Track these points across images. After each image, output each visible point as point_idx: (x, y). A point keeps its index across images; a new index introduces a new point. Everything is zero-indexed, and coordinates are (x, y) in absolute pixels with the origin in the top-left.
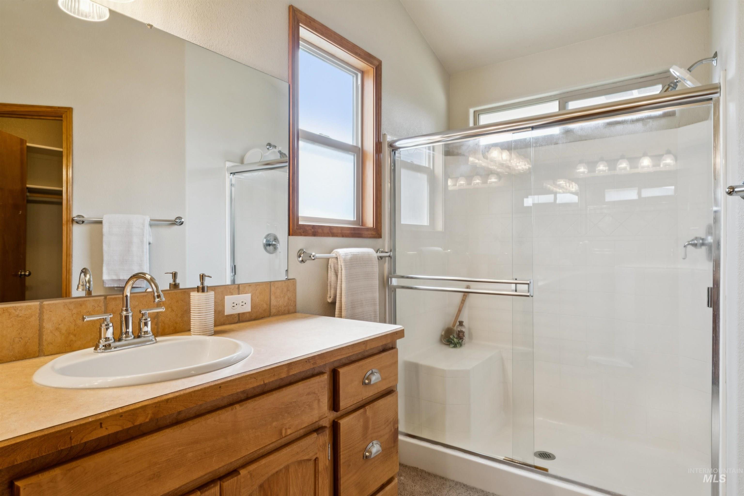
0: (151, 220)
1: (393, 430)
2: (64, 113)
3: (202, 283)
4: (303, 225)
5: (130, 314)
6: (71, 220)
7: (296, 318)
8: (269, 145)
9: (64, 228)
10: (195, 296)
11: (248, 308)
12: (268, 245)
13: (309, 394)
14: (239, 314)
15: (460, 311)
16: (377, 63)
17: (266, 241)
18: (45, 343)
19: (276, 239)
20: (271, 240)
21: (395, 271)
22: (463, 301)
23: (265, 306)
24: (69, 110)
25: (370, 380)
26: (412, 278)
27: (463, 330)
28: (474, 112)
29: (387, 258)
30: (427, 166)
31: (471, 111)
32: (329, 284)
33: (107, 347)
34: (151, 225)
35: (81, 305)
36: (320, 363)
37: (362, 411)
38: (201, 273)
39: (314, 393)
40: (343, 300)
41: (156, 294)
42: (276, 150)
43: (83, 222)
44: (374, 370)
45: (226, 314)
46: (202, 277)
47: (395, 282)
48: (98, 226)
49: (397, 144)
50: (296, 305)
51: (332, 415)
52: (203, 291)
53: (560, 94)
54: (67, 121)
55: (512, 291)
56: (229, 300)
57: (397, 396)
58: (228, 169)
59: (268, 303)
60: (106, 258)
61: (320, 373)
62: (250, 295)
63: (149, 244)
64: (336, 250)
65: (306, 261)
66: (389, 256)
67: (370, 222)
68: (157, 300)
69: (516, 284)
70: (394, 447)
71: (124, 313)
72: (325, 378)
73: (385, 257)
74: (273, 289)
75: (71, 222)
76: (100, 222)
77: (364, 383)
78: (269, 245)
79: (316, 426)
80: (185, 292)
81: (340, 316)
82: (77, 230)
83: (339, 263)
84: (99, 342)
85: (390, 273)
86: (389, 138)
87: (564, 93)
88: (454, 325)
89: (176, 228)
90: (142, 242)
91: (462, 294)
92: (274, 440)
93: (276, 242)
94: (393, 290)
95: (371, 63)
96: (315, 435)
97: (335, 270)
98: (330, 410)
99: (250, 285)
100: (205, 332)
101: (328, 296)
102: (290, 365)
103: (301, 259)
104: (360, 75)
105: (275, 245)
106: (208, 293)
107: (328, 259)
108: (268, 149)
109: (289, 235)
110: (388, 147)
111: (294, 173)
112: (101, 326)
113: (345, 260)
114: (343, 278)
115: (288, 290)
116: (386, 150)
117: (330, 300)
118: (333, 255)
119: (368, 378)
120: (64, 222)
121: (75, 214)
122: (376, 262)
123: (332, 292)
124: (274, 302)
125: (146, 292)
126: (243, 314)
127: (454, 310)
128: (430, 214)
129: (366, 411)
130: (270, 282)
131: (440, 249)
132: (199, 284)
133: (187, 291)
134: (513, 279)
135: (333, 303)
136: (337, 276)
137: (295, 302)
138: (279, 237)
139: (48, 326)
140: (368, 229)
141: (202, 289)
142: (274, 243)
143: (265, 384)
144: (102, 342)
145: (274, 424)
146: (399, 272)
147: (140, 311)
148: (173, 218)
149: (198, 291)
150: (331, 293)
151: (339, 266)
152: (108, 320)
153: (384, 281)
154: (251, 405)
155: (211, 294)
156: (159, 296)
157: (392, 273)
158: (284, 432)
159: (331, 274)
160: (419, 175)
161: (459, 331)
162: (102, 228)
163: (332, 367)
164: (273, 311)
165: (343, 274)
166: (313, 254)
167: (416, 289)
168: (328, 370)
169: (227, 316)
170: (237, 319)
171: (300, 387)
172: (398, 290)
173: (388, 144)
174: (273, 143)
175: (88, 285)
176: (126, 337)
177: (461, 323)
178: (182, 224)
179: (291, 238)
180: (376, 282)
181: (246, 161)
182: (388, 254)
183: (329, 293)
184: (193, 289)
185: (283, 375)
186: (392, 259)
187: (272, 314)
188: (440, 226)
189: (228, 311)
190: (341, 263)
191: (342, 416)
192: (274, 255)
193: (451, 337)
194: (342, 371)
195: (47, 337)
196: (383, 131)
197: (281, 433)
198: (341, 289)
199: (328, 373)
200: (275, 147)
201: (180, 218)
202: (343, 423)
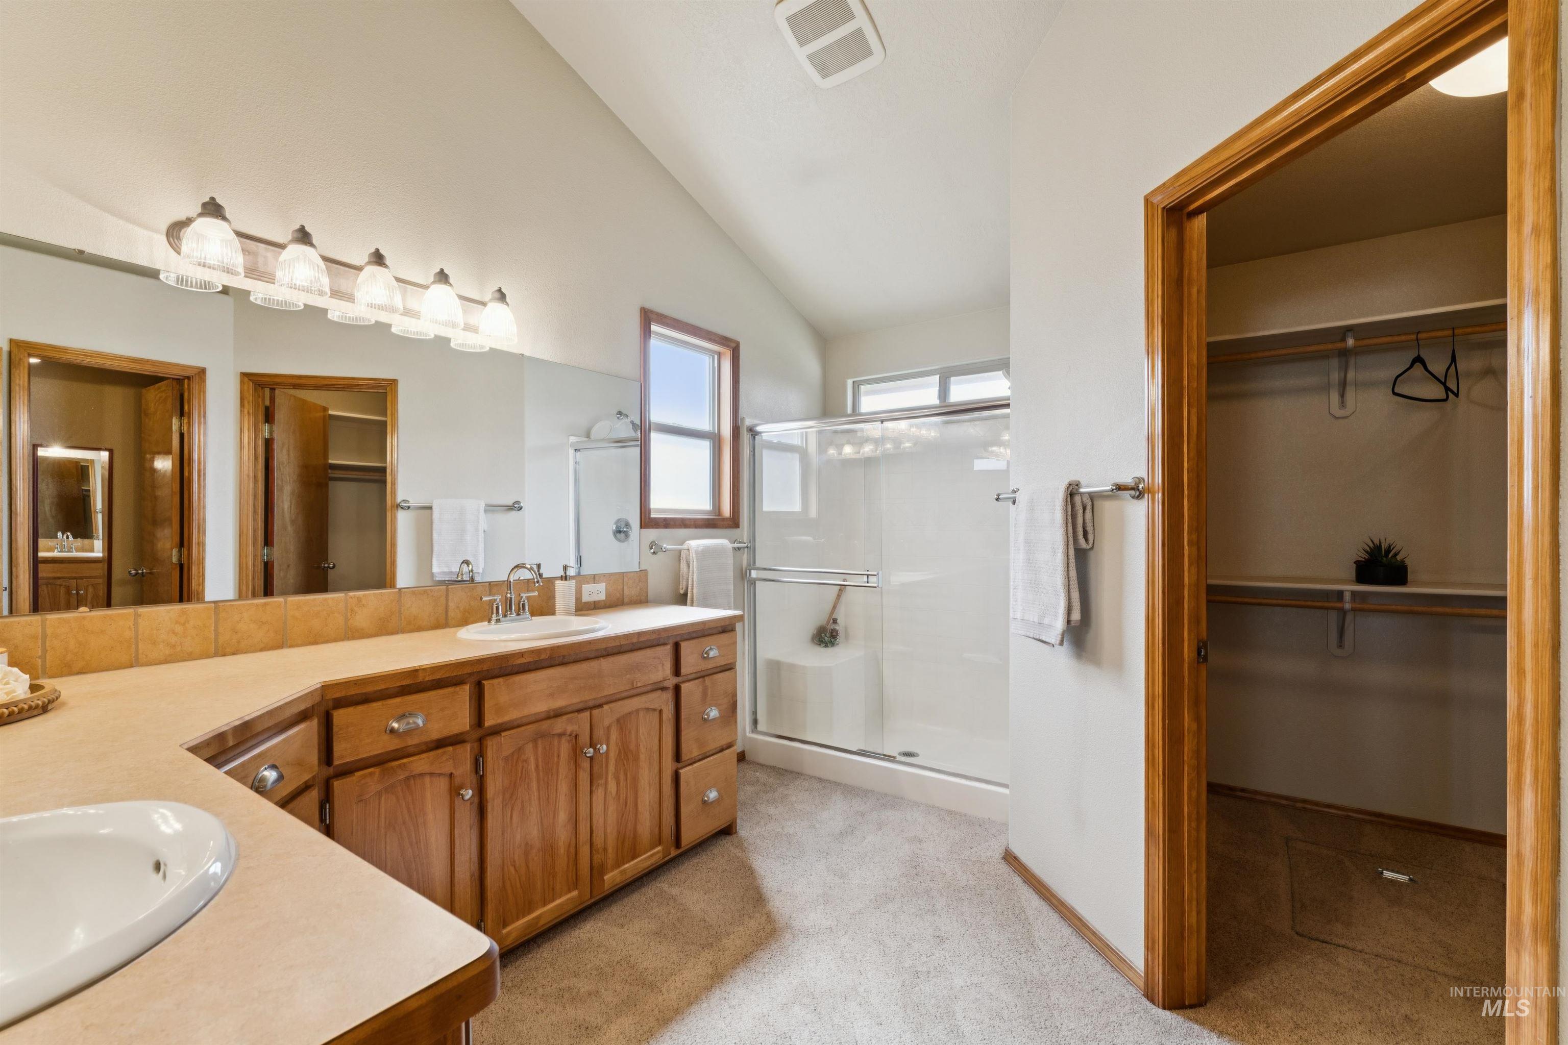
0: (486, 505)
1: (732, 702)
2: (388, 386)
3: (565, 573)
4: (655, 519)
5: (513, 596)
6: (395, 506)
7: (647, 607)
8: (620, 413)
9: (389, 515)
10: (559, 584)
11: (602, 597)
12: (618, 531)
13: (654, 658)
14: (595, 602)
15: (834, 607)
16: (734, 345)
17: (616, 527)
18: (450, 618)
19: (627, 525)
20: (622, 526)
21: (754, 563)
22: (839, 596)
23: (618, 595)
24: (394, 382)
25: (708, 655)
26: (774, 570)
27: (837, 628)
28: (853, 382)
29: (746, 549)
30: (799, 443)
31: (850, 382)
32: (681, 576)
33: (498, 621)
34: (485, 511)
35: (473, 589)
36: (664, 635)
37: (701, 680)
38: (564, 564)
39: (659, 658)
40: (695, 591)
41: (536, 580)
42: (628, 420)
43: (409, 507)
44: (712, 647)
45: (583, 601)
46: (565, 568)
47: (754, 574)
48: (428, 511)
49: (759, 429)
50: (647, 595)
51: (675, 680)
52: (566, 579)
53: (941, 368)
54: (392, 394)
55: (865, 582)
56: (587, 588)
57: (736, 672)
58: (572, 445)
59: (622, 592)
60: (436, 548)
61: (665, 644)
62: (604, 585)
63: (484, 531)
64: (687, 542)
65: (657, 552)
66: (747, 547)
67: (726, 511)
68: (537, 585)
69: (868, 575)
70: (732, 716)
71: (509, 595)
72: (668, 649)
73: (744, 548)
74: (626, 579)
75: (396, 508)
76: (430, 508)
77: (703, 657)
78: (620, 532)
79: (661, 685)
80: (549, 581)
81: (692, 605)
82: (402, 516)
83: (691, 555)
84: (492, 617)
85: (749, 565)
86: (748, 422)
87: (944, 368)
88: (828, 622)
89: (514, 514)
90: (477, 530)
91: (839, 587)
92: (628, 689)
93: (627, 528)
94: (753, 582)
95: (728, 346)
96: (660, 692)
97: (687, 561)
98: (673, 675)
99: (604, 575)
100: (568, 613)
101: (681, 587)
102: (640, 634)
103: (652, 551)
104: (716, 357)
105: (626, 532)
106: (570, 581)
107: (680, 551)
108: (618, 418)
109: (641, 527)
110: (747, 431)
111: (645, 469)
112: (493, 604)
113: (696, 552)
114: (695, 569)
115: (640, 581)
116: (745, 437)
117: (682, 592)
118: (685, 546)
119: (707, 653)
120: (388, 507)
121: (399, 498)
122: (730, 553)
123: (685, 583)
124: (626, 592)
125: (519, 580)
126: (599, 601)
127: (829, 607)
128: (803, 499)
129: (705, 681)
130: (623, 573)
131: (810, 538)
132: (562, 573)
133: (551, 581)
134: (865, 571)
135: (685, 595)
136: (689, 567)
137: (647, 593)
138: (631, 522)
139: (452, 605)
140: (724, 519)
141: (565, 578)
142: (625, 529)
143: (621, 646)
144: (494, 617)
145: (628, 676)
146: (758, 565)
147: (520, 595)
148: (511, 503)
149: (562, 580)
150: (683, 585)
151: (691, 558)
152: (498, 600)
153: (742, 574)
154: (611, 659)
155: (573, 582)
156: (538, 582)
157: (752, 565)
158: (635, 684)
159: (683, 565)
160: (789, 455)
161: (832, 630)
162: (432, 515)
163: (675, 640)
164: (626, 600)
165: (694, 565)
166: (665, 546)
167: (778, 581)
168: (671, 641)
169: (585, 603)
170: (593, 606)
171: (649, 652)
172: (757, 583)
173: (747, 428)
174: (624, 412)
175: (471, 573)
176: (510, 614)
177: (835, 621)
178: (521, 509)
179: (643, 530)
180: (730, 574)
181: (592, 437)
182: (745, 545)
183: (681, 584)
184: (556, 578)
185: (635, 640)
186: (752, 549)
187: (625, 602)
188: (813, 513)
189: (586, 598)
190: (693, 555)
191: (684, 682)
192: (625, 544)
193: (823, 635)
194: (684, 645)
195: (451, 614)
196: (742, 412)
197: (633, 685)
198: (693, 580)
199: (671, 645)
200: (627, 416)
201: (518, 502)
202: (685, 687)
